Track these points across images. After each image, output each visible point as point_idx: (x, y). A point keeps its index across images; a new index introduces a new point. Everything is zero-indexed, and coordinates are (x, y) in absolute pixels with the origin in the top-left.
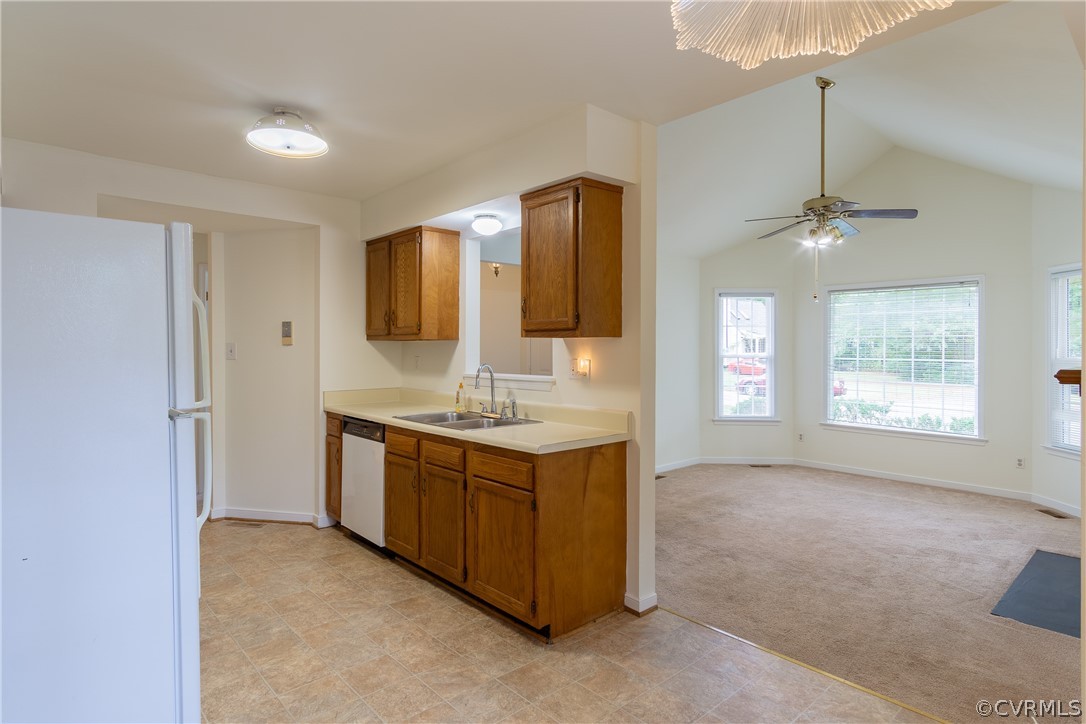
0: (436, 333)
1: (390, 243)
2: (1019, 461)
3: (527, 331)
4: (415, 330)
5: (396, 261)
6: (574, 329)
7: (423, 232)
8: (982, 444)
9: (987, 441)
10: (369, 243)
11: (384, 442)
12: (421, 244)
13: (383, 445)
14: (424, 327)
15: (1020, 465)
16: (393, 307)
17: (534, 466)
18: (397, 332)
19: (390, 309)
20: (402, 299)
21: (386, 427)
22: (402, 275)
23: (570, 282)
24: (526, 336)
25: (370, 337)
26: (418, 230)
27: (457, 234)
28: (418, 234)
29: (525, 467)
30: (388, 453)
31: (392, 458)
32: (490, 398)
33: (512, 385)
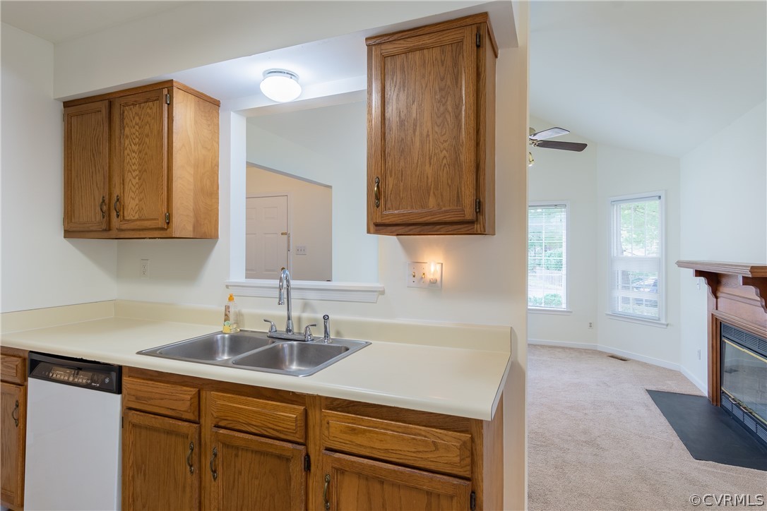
0: (190, 228)
1: (111, 104)
2: (591, 324)
3: (377, 225)
4: (161, 223)
5: (122, 127)
6: (471, 222)
7: (175, 89)
8: (568, 314)
9: (571, 312)
10: (68, 104)
11: (119, 391)
12: (170, 105)
13: (119, 397)
14: (176, 220)
15: (591, 326)
16: (116, 192)
17: (472, 439)
18: (124, 227)
19: (110, 194)
20: (134, 181)
21: (124, 371)
22: (135, 148)
23: (467, 156)
24: (377, 232)
25: (71, 232)
26: (168, 85)
27: (216, 104)
28: (165, 91)
29: (451, 439)
30: (127, 410)
31: (136, 418)
32: (285, 313)
33: (311, 295)
